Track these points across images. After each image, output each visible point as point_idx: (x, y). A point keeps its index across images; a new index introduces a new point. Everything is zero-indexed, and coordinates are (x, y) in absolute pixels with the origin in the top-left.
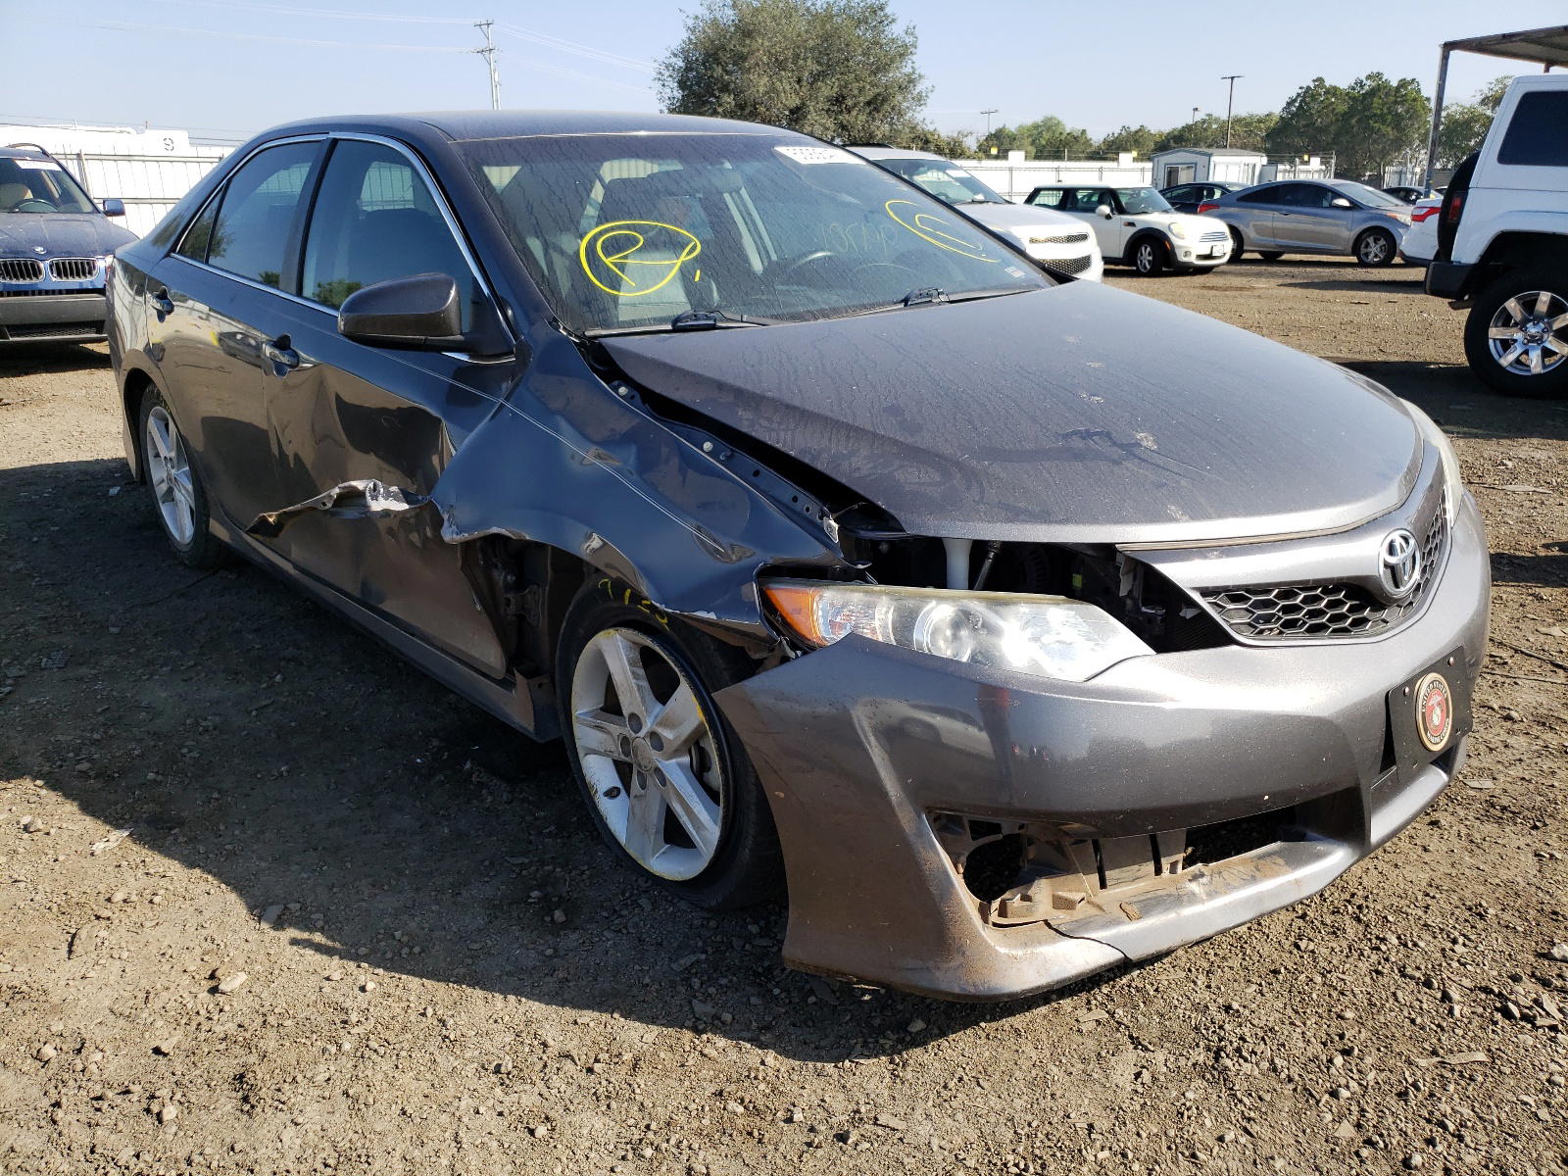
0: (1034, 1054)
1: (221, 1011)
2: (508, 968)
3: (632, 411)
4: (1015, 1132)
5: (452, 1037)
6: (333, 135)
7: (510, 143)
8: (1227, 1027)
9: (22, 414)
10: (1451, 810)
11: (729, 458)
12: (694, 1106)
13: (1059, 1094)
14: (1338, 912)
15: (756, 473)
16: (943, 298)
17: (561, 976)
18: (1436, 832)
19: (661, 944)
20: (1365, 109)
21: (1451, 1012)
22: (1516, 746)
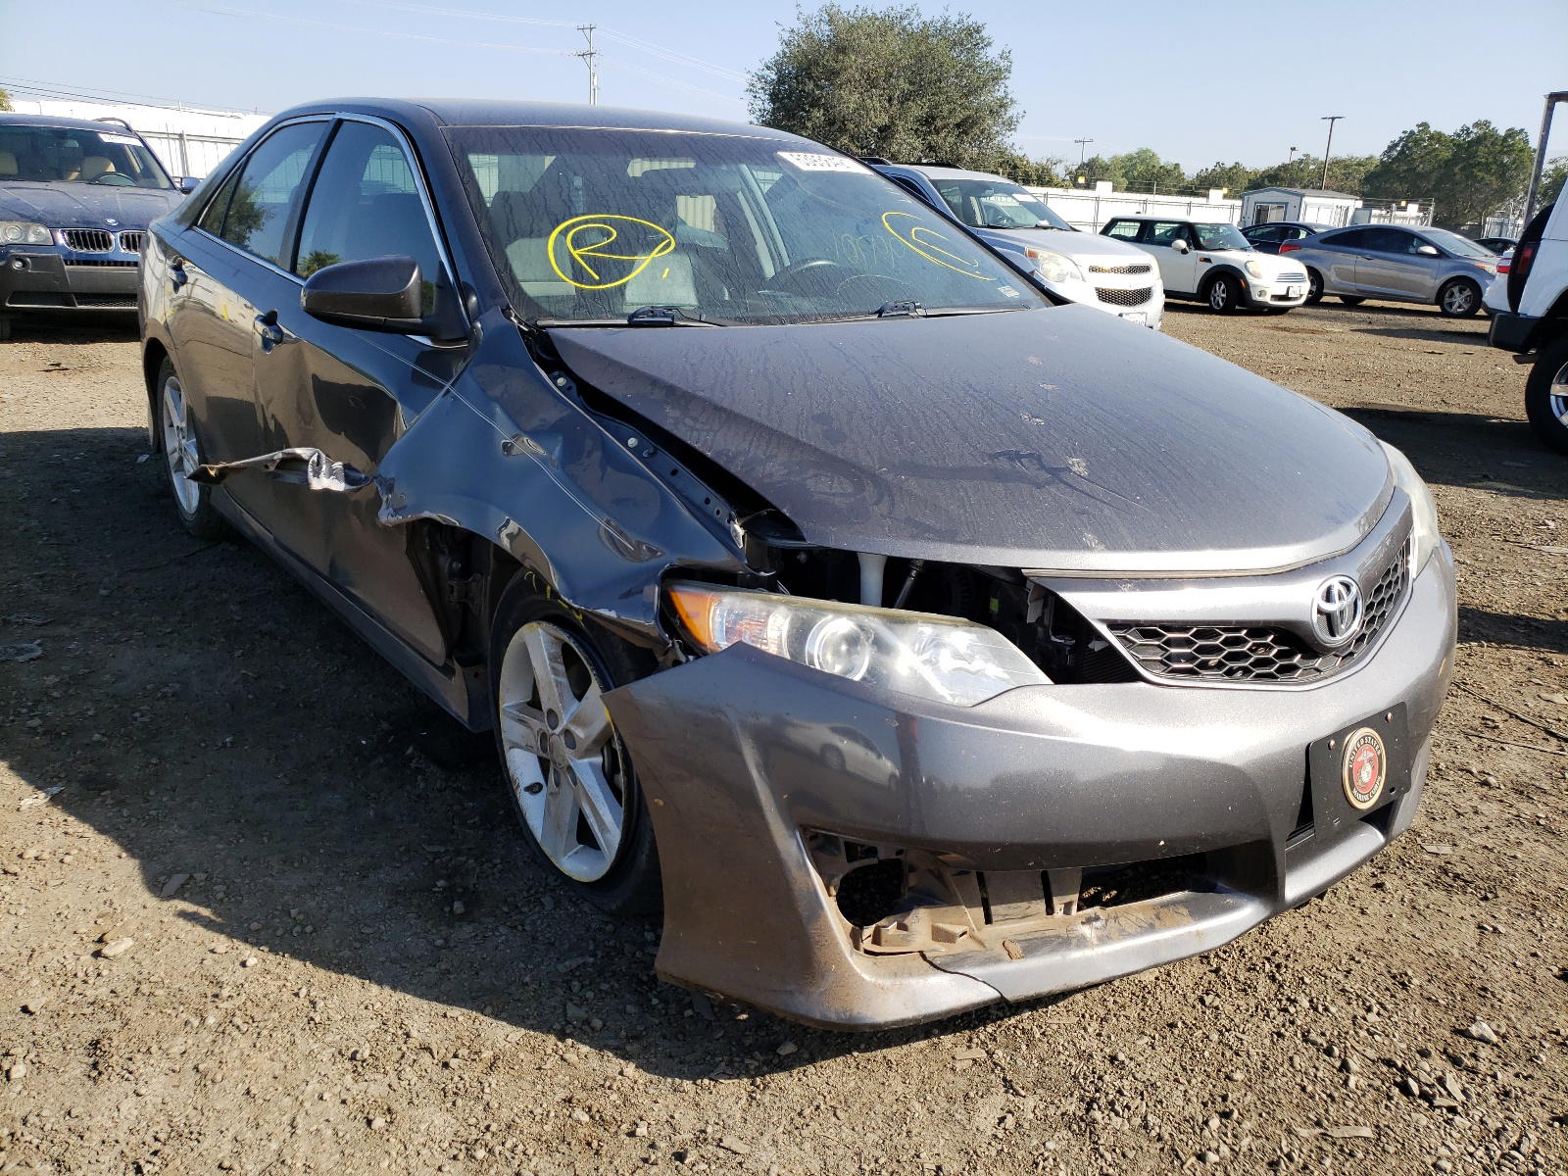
0: (900, 1089)
1: (99, 975)
2: (394, 955)
3: (566, 403)
4: (860, 1168)
5: (317, 1020)
6: (338, 116)
7: (501, 132)
8: (1107, 1078)
9: (77, 379)
10: (1400, 873)
11: (652, 455)
12: (539, 1110)
13: (915, 1132)
14: (1254, 969)
15: (674, 472)
16: (920, 312)
17: (443, 967)
18: (1380, 894)
19: (553, 944)
20: (1469, 157)
21: (1346, 1083)
22: (1486, 813)
